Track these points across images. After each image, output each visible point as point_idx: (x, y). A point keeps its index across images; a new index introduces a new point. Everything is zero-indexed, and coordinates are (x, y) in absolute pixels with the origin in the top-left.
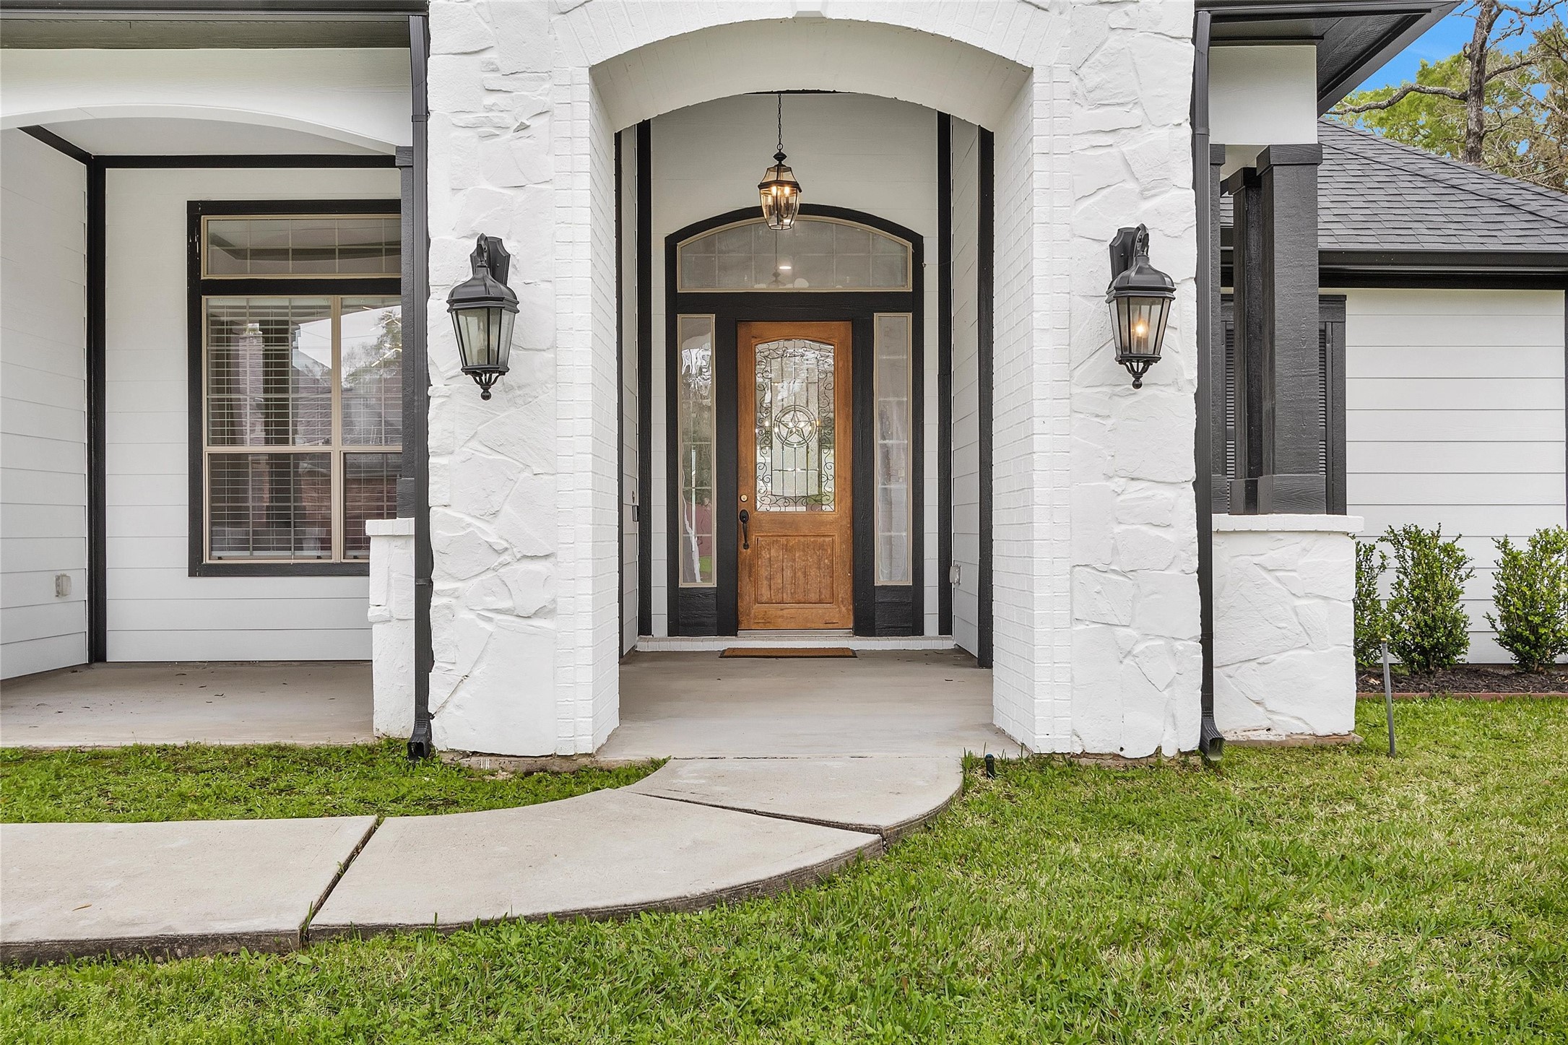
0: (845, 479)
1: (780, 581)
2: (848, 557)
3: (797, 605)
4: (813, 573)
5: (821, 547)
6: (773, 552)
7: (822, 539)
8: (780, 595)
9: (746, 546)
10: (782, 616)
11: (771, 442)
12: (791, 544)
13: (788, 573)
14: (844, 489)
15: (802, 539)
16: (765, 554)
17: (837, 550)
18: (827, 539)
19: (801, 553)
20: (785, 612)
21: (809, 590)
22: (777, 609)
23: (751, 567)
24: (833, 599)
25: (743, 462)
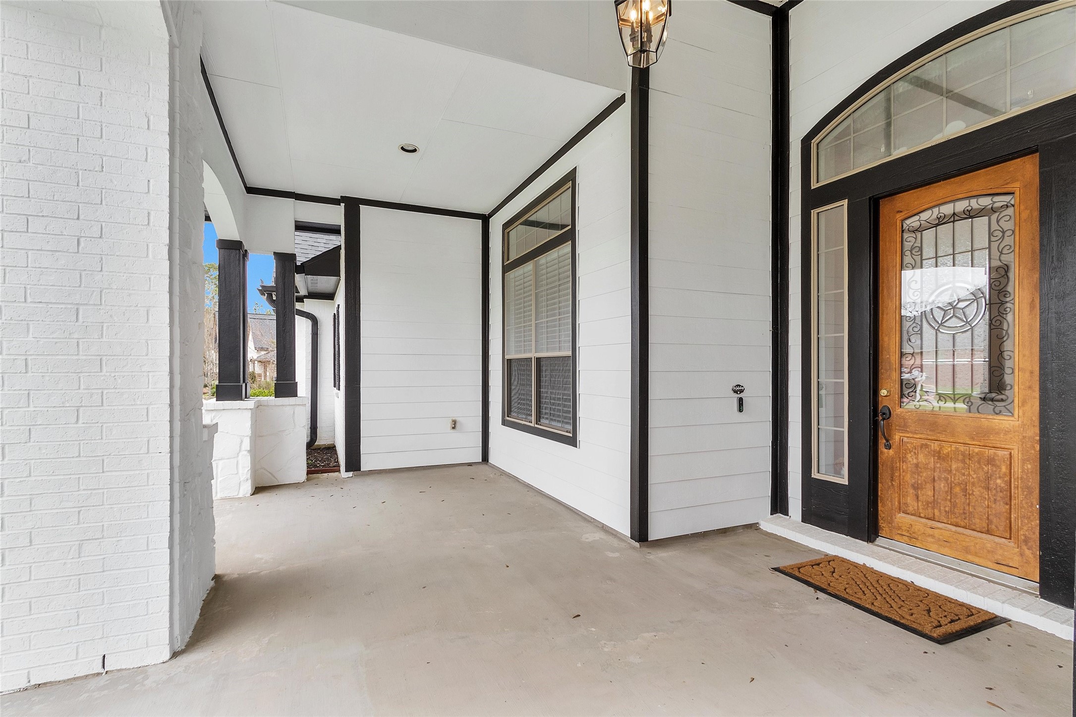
0: (1032, 372)
1: (930, 493)
2: (1034, 482)
3: (954, 528)
4: (976, 493)
5: (991, 461)
6: (921, 458)
7: (992, 451)
8: (930, 510)
9: (889, 447)
10: (932, 536)
11: (921, 329)
12: (945, 452)
13: (942, 486)
14: (1030, 387)
15: (962, 448)
16: (911, 459)
17: (1017, 469)
18: (1000, 453)
19: (960, 465)
20: (936, 532)
21: (971, 513)
22: (925, 525)
23: (893, 469)
24: (1010, 532)
25: (885, 353)
